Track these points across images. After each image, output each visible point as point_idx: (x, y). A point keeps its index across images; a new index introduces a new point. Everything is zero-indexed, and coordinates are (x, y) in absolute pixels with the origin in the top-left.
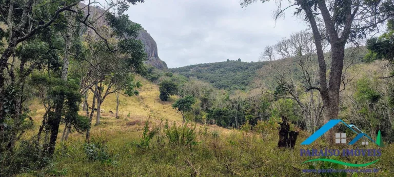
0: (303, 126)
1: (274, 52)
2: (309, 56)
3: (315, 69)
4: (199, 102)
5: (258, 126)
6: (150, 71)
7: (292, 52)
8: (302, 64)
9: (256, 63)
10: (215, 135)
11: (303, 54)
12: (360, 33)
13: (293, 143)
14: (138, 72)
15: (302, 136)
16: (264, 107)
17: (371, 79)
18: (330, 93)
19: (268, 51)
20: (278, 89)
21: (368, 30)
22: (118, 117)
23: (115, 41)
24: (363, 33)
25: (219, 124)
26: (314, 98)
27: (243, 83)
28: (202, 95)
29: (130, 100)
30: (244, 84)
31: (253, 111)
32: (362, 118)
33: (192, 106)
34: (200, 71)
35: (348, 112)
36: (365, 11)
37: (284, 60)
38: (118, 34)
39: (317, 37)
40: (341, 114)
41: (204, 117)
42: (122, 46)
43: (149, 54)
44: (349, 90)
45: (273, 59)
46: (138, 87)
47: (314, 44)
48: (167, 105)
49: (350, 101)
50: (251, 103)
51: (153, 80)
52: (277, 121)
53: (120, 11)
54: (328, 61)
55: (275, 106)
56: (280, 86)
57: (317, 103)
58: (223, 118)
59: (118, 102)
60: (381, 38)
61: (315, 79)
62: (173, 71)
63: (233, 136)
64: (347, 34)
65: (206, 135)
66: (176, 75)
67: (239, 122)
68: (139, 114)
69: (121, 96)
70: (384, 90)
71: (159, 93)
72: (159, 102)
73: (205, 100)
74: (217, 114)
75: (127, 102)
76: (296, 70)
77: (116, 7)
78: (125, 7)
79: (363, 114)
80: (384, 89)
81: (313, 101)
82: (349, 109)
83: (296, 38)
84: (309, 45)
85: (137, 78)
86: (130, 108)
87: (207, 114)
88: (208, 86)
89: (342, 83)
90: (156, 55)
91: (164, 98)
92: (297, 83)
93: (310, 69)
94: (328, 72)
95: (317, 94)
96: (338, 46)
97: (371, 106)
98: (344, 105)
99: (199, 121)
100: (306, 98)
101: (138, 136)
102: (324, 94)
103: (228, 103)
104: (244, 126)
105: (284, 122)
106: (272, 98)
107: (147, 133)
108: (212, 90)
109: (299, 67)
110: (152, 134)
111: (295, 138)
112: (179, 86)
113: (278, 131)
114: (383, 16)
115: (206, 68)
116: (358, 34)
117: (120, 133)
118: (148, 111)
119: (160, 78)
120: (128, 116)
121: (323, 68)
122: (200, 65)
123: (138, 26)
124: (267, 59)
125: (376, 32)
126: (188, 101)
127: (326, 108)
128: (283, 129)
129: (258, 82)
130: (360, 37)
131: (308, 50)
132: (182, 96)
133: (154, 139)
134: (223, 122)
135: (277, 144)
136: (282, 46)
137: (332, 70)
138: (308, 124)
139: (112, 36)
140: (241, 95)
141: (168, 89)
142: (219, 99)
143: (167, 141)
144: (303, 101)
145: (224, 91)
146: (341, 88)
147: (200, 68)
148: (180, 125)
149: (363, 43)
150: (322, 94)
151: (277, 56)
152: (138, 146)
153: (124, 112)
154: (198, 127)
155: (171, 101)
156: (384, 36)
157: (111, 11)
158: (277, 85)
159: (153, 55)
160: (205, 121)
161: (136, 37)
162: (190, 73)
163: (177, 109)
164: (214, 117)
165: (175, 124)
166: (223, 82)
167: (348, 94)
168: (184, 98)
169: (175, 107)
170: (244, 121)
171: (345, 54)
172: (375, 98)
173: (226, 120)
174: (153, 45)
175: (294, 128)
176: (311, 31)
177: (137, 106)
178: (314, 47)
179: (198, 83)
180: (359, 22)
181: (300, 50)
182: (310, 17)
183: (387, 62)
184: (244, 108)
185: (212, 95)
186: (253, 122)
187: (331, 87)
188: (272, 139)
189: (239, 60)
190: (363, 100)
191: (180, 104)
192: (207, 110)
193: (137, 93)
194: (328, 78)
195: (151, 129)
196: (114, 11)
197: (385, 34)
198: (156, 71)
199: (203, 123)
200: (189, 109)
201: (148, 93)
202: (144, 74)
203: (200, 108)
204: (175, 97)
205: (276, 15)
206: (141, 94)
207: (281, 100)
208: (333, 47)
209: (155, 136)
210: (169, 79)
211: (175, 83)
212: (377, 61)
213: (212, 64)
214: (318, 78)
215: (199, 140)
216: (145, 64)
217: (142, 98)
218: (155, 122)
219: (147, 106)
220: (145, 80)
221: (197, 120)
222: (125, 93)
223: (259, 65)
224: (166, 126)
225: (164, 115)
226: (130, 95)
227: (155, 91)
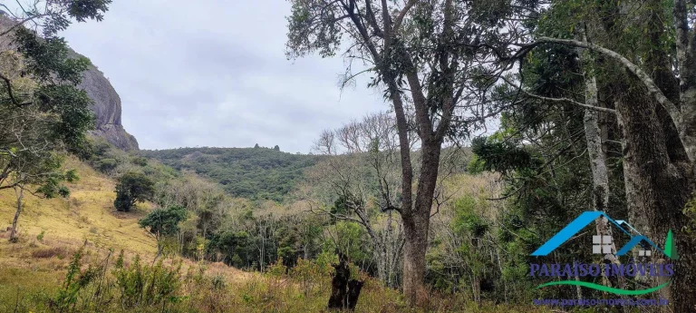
0: (372, 270)
1: (336, 140)
2: (390, 153)
3: (396, 175)
4: (193, 217)
5: (298, 269)
6: (101, 151)
7: (363, 144)
8: (377, 165)
9: (304, 156)
10: (218, 284)
11: (381, 150)
12: (462, 129)
13: (354, 300)
14: (74, 151)
15: (370, 288)
16: (312, 233)
17: (477, 200)
18: (417, 218)
19: (327, 139)
20: (337, 204)
21: (473, 126)
22: (14, 240)
23: (28, 85)
24: (466, 130)
25: (229, 262)
26: (394, 223)
27: (280, 189)
28: (202, 206)
29: (47, 206)
30: (281, 191)
31: (292, 240)
32: (461, 260)
33: (180, 225)
34: (202, 161)
35: (441, 250)
36: (472, 95)
37: (350, 156)
38: (38, 71)
39: (402, 126)
40: (432, 252)
41: (201, 247)
42: (43, 97)
43: (102, 118)
44: (444, 213)
45: (333, 153)
46: (70, 180)
47: (397, 136)
48: (127, 221)
49: (445, 231)
50: (291, 225)
51: (105, 169)
52: (329, 260)
53: (49, 29)
54: (417, 165)
55: (330, 233)
56: (342, 200)
57: (396, 232)
58: (237, 251)
59: (20, 207)
60: (491, 138)
61: (396, 192)
62: (150, 155)
63: (252, 286)
64: (445, 128)
65: (200, 281)
66: (153, 164)
67: (267, 260)
68: (63, 235)
69: (29, 196)
70: (493, 218)
71: (114, 196)
72: (112, 213)
73: (206, 216)
74: (226, 243)
75: (41, 209)
76: (369, 174)
77: (41, 21)
78: (61, 23)
79: (463, 255)
80: (492, 215)
81: (391, 229)
82: (442, 246)
83: (371, 123)
84: (390, 136)
85: (70, 163)
86: (44, 222)
87: (208, 241)
88: (216, 189)
89: (434, 202)
90: (117, 122)
91: (123, 205)
92: (370, 196)
93: (389, 175)
94: (415, 184)
95: (396, 216)
96: (432, 143)
97: (475, 242)
98: (437, 236)
99: (191, 255)
100: (381, 223)
101: (53, 281)
102: (407, 219)
103: (248, 223)
104: (274, 267)
105: (342, 264)
106: (327, 218)
107: (76, 276)
108: (221, 198)
109: (373, 170)
110: (85, 279)
111: (358, 293)
112: (159, 185)
113: (331, 279)
114: (496, 106)
115: (215, 156)
116: (459, 130)
117: (14, 273)
118: (86, 230)
119: (120, 167)
120: (40, 238)
121: (408, 176)
122: (204, 150)
123: (84, 63)
124: (323, 151)
126: (174, 216)
127: (408, 243)
128: (339, 275)
129: (304, 189)
130: (461, 135)
131: (388, 144)
132: (162, 204)
133: (91, 288)
134: (236, 257)
135: (327, 303)
136: (349, 132)
137: (421, 181)
138: (381, 268)
139: (23, 74)
140: (273, 211)
141: (133, 190)
142: (233, 214)
143: (117, 293)
144: (375, 228)
145: (244, 201)
146: (433, 210)
147: (205, 155)
148: (148, 261)
149: (467, 143)
150: (404, 219)
151: (340, 149)
152: (52, 303)
153: (29, 229)
154: (186, 266)
155: (137, 212)
156: (496, 135)
157: (28, 25)
158: (337, 197)
159: (111, 121)
160: (202, 254)
161: (77, 82)
162: (183, 161)
163: (149, 229)
164: (221, 249)
165: (138, 259)
166: (246, 183)
167: (442, 221)
168: (166, 209)
169: (144, 224)
170: (275, 258)
171: (442, 156)
172: (480, 230)
173: (242, 255)
174: (114, 102)
175: (357, 274)
176: (394, 115)
177: (64, 218)
178: (398, 142)
179: (197, 182)
180: (462, 112)
181: (376, 143)
182: (394, 94)
183: (498, 175)
184: (276, 233)
185: (221, 206)
186: (290, 261)
187: (418, 208)
188: (320, 293)
189: (277, 148)
190: (463, 231)
191: (154, 220)
192: (209, 235)
193: (65, 193)
194: (414, 192)
195: (85, 268)
196: (38, 27)
197: (497, 133)
198: (114, 151)
199: (197, 259)
200: (172, 230)
201: (91, 193)
202: (85, 157)
203: (195, 230)
204: (147, 206)
205: (342, 81)
206: (75, 194)
207: (341, 224)
208: (426, 144)
209: (91, 284)
210: (138, 170)
211: (151, 178)
212: (485, 173)
213: (227, 150)
214: (401, 191)
215: (184, 292)
216: (90, 136)
217: (76, 203)
218: (97, 254)
219: (84, 220)
220: (87, 168)
221: (188, 253)
222: (39, 191)
223: (311, 161)
224: (120, 263)
225: (119, 239)
226: (49, 196)
227: (107, 191)
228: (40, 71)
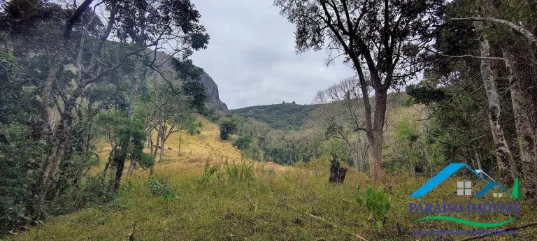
0: (351, 163)
1: (325, 95)
2: (356, 99)
3: (361, 111)
4: (256, 141)
5: (311, 163)
6: (211, 112)
7: (341, 96)
8: (350, 107)
9: (309, 106)
10: (271, 172)
11: (351, 98)
12: (401, 80)
13: (343, 178)
14: (200, 113)
15: (350, 172)
16: (317, 145)
17: (410, 121)
18: (375, 134)
19: (320, 95)
20: (328, 129)
21: (408, 78)
22: (180, 155)
23: (178, 84)
24: (404, 81)
25: (275, 161)
26: (361, 138)
27: (297, 124)
28: (260, 135)
29: (192, 139)
30: (298, 124)
31: (306, 149)
32: (402, 155)
33: (250, 144)
34: (258, 112)
35: (390, 151)
36: (405, 61)
37: (334, 103)
38: (182, 77)
39: (363, 83)
40: (385, 152)
41: (261, 155)
42: (186, 89)
43: (211, 96)
44: (391, 130)
45: (324, 103)
46: (200, 127)
47: (360, 89)
48: (226, 144)
49: (392, 141)
50: (305, 142)
51: (214, 120)
52: (328, 159)
53: (185, 57)
54: (373, 105)
55: (326, 145)
56: (330, 127)
57: (363, 142)
58: (279, 156)
59: (181, 140)
60: (418, 85)
61: (362, 120)
62: (233, 112)
63: (288, 173)
64: (389, 82)
65: (263, 171)
66: (235, 116)
67: (293, 159)
68: (200, 152)
69: (184, 135)
70: (421, 131)
71: (219, 132)
72: (220, 141)
73: (262, 139)
74: (274, 152)
75: (189, 141)
76: (345, 112)
77: (181, 53)
78: (189, 53)
79: (403, 153)
80: (421, 130)
81: (360, 141)
82: (391, 148)
83: (345, 84)
84: (356, 90)
85: (200, 118)
86: (191, 146)
87: (264, 152)
88: (266, 126)
89: (385, 125)
90: (217, 97)
91: (224, 137)
92: (347, 124)
93: (357, 112)
94: (373, 114)
95: (363, 133)
96: (381, 91)
97: (411, 145)
98: (387, 143)
99: (257, 159)
100: (353, 138)
101: (199, 172)
102: (370, 135)
103: (283, 142)
104: (298, 163)
105: (335, 160)
106: (324, 137)
107: (208, 170)
108: (268, 130)
109: (348, 110)
110: (212, 171)
111: (344, 175)
112: (238, 126)
113: (329, 168)
114: (420, 65)
115: (263, 110)
116: (399, 81)
117: (182, 169)
118: (209, 149)
119: (220, 119)
120: (190, 153)
121: (368, 110)
122: (258, 107)
123: (201, 70)
124: (319, 102)
125: (415, 79)
126: (247, 140)
127: (371, 147)
128: (333, 165)
129: (310, 122)
130: (401, 84)
131: (355, 94)
132: (241, 135)
133: (215, 175)
134: (278, 160)
135: (328, 180)
136: (333, 90)
137: (377, 113)
138: (356, 161)
139: (176, 79)
140: (295, 135)
141: (227, 130)
142: (275, 138)
143: (227, 177)
144: (351, 141)
145: (280, 131)
146: (384, 129)
147: (258, 110)
148: (239, 162)
149: (403, 89)
150: (368, 134)
151: (328, 100)
152: (199, 182)
153: (186, 150)
154: (256, 164)
155: (230, 139)
156: (421, 83)
157: (176, 56)
158: (328, 126)
159: (215, 97)
160: (262, 159)
161: (199, 80)
162: (248, 114)
163: (236, 147)
164: (271, 156)
165: (234, 161)
166: (280, 122)
167: (390, 134)
168: (243, 137)
169: (234, 145)
170: (298, 159)
171: (388, 98)
172: (414, 138)
173: (281, 158)
174: (215, 88)
175: (343, 165)
176: (358, 77)
177: (199, 144)
178: (361, 92)
179: (256, 123)
180: (398, 71)
181: (348, 95)
182: (357, 66)
183: (424, 106)
184: (298, 147)
185: (269, 134)
186: (306, 160)
187: (375, 128)
188: (324, 175)
189: (294, 102)
190: (403, 139)
191: (239, 143)
192: (264, 149)
193: (198, 132)
194: (373, 121)
195: (211, 166)
196: (179, 56)
197: (421, 81)
198: (217, 111)
199: (260, 161)
200: (247, 147)
201: (210, 132)
202: (205, 115)
203: (258, 147)
204: (234, 136)
205: (327, 62)
206: (203, 133)
207: (332, 139)
208: (377, 92)
209: (215, 173)
210: (229, 120)
211: (234, 123)
212: (415, 106)
213: (269, 106)
214: (365, 119)
215: (256, 176)
216: (207, 105)
217: (204, 137)
218: (215, 159)
219: (208, 145)
220: (207, 120)
221: (256, 158)
222: (188, 132)
223: (312, 108)
224: (226, 163)
225: (224, 153)
226: (192, 134)
227: (216, 131)
228: (183, 77)
